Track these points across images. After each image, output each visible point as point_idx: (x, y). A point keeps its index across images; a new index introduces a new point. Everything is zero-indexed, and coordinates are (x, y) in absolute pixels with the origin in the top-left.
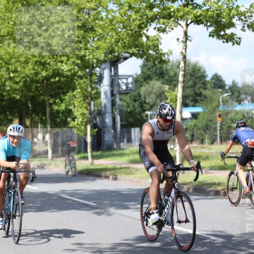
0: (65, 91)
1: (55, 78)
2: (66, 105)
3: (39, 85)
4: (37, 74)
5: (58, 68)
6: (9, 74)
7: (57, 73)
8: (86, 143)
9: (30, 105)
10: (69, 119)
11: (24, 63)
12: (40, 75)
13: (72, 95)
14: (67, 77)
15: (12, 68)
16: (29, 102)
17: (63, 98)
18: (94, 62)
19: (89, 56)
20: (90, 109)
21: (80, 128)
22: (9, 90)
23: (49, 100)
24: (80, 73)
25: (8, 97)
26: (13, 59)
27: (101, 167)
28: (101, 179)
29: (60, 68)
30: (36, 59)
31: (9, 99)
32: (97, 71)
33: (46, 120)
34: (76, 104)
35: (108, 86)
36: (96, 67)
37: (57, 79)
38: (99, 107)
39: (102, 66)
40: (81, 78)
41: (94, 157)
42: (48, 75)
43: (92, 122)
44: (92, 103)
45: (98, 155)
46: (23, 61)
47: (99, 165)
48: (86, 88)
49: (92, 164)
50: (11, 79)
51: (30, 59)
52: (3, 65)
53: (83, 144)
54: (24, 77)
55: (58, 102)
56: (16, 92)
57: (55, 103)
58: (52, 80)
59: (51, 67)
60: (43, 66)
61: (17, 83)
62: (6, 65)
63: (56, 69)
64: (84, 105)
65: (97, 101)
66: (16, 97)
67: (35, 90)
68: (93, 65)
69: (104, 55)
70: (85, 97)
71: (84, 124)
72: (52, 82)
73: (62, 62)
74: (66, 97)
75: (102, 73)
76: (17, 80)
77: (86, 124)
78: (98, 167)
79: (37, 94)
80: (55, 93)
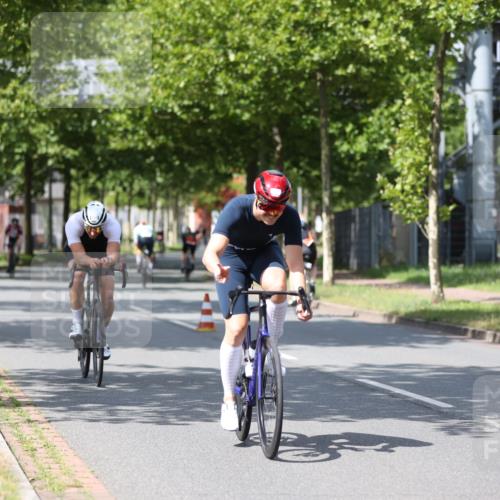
0: (369, 102)
1: (346, 67)
2: (371, 142)
3: (302, 85)
4: (297, 56)
5: (354, 39)
6: (226, 55)
7: (352, 54)
8: (423, 241)
9: (278, 139)
10: (379, 178)
11: (264, 25)
12: (308, 58)
13: (386, 113)
14: (378, 64)
15: (233, 37)
16: (276, 130)
17: (364, 121)
18: (449, 26)
19: (436, 9)
20: (437, 152)
21: (410, 201)
22: (224, 96)
23: (327, 125)
24: (412, 55)
25: (221, 116)
26: (237, 15)
27: (462, 307)
28: (462, 340)
29: (359, 41)
30: (297, 16)
31: (223, 120)
32: (458, 50)
33: (319, 178)
34: (399, 139)
35: (487, 91)
36: (455, 40)
37: (351, 69)
38: (460, 147)
39: (470, 39)
40: (414, 67)
41: (443, 281)
42: (327, 58)
43: (442, 186)
44: (443, 135)
45: (455, 276)
46: (262, 22)
47: (458, 302)
48: (427, 96)
49: (440, 298)
50: (230, 67)
51: (280, 15)
52: (210, 31)
53: (416, 245)
54: (264, 63)
55: (352, 131)
56: (242, 102)
57: (343, 134)
58: (339, 72)
59: (336, 38)
60: (315, 37)
61: (245, 78)
62: (218, 32)
63: (351, 42)
64: (422, 141)
65: (456, 132)
66: (242, 115)
67: (292, 98)
68: (447, 35)
69: (477, 7)
70: (424, 119)
71: (419, 190)
72: (337, 78)
73: (366, 24)
74: (370, 119)
75: (470, 56)
76: (246, 71)
77: (426, 192)
78: (454, 307)
79: (298, 109)
80: (343, 107)
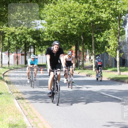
0: (103, 30)
1: (98, 22)
2: (104, 38)
4: (86, 19)
5: (99, 15)
6: (70, 19)
7: (99, 19)
8: (116, 61)
9: (82, 38)
10: (106, 47)
12: (89, 20)
13: (107, 32)
14: (105, 21)
15: (72, 15)
16: (82, 36)
17: (102, 34)
18: (121, 12)
19: (118, 8)
20: (119, 41)
21: (113, 52)
22: (70, 28)
23: (94, 35)
24: (113, 19)
25: (69, 33)
26: (73, 10)
27: (125, 76)
29: (101, 16)
30: (86, 10)
32: (124, 18)
33: (92, 47)
34: (110, 38)
36: (123, 16)
37: (99, 22)
38: (124, 40)
39: (126, 15)
40: (113, 22)
41: (121, 70)
42: (93, 20)
43: (120, 49)
44: (120, 37)
45: (123, 69)
46: (79, 12)
47: (124, 75)
48: (116, 28)
49: (120, 74)
50: (71, 22)
51: (82, 10)
52: (67, 13)
53: (114, 62)
54: (79, 21)
55: (99, 36)
56: (74, 30)
57: (97, 37)
58: (96, 23)
59: (95, 15)
60: (91, 15)
61: (75, 24)
62: (68, 14)
63: (98, 16)
64: (115, 38)
65: (123, 36)
66: (74, 33)
67: (86, 29)
68: (121, 14)
70: (116, 34)
71: (115, 50)
73: (102, 12)
74: (104, 33)
75: (126, 19)
76: (75, 23)
77: (117, 50)
78: (123, 76)
79: (86, 32)
80: (97, 31)
